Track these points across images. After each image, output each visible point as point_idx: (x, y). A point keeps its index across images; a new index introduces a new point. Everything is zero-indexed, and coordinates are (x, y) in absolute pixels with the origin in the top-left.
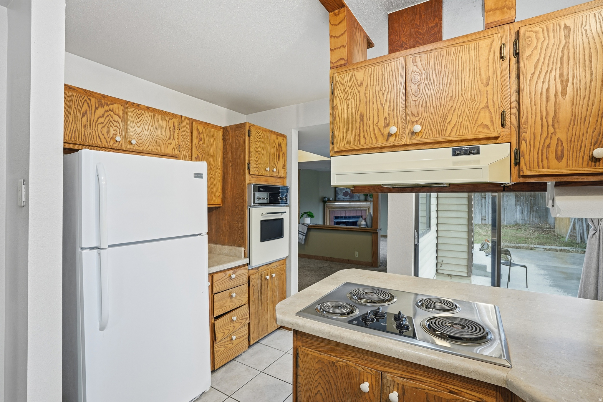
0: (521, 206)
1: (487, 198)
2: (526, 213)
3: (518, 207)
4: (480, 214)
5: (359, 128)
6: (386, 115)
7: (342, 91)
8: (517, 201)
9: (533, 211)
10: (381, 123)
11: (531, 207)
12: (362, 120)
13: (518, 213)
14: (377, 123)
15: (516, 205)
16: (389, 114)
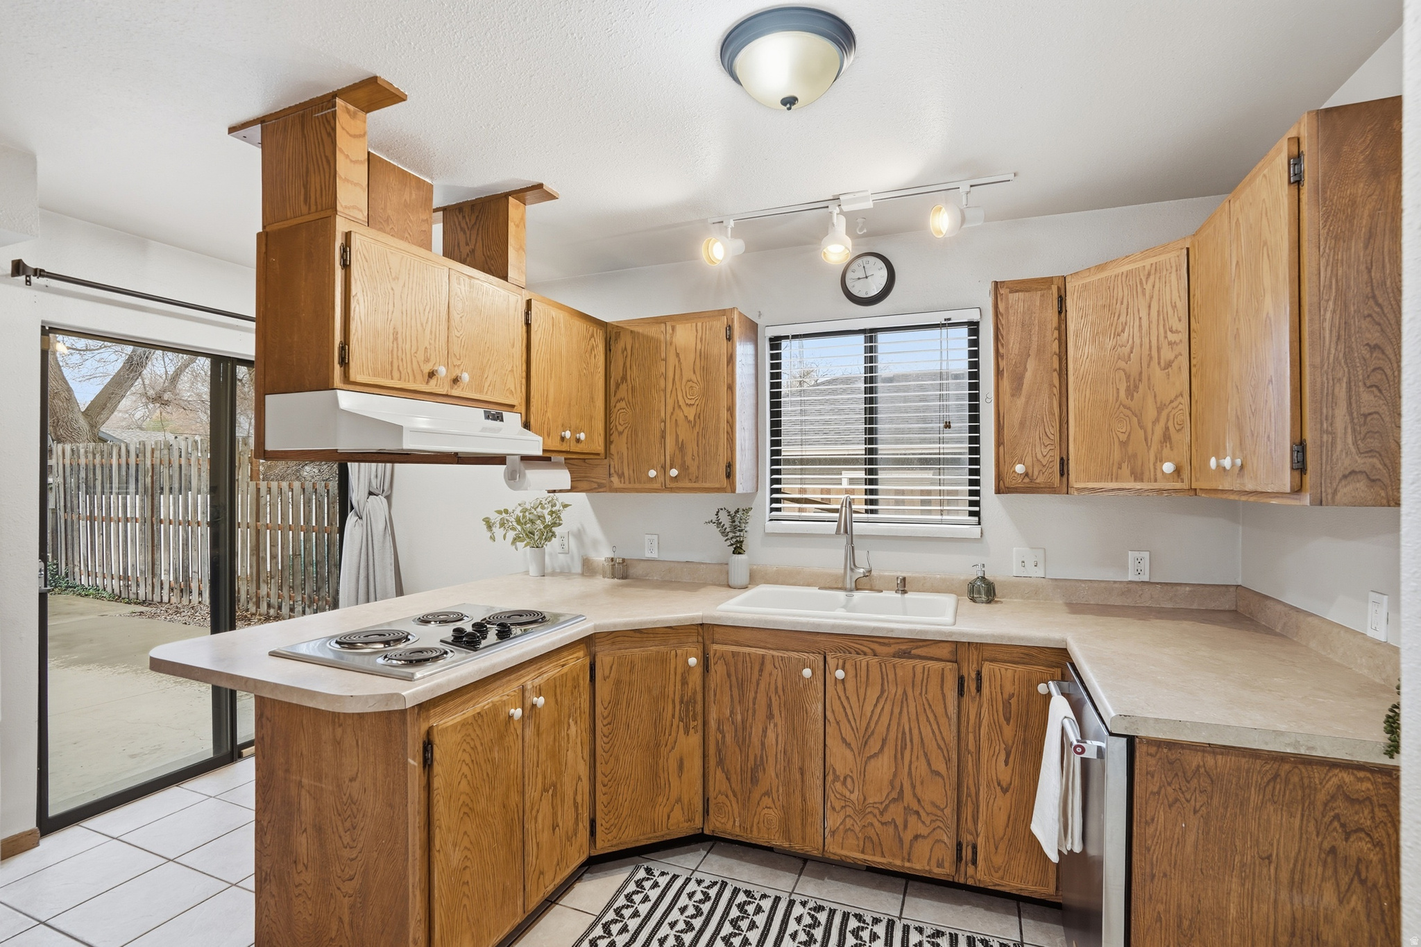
5: (392, 351)
6: (427, 344)
7: (367, 274)
10: (421, 356)
12: (396, 339)
14: (416, 353)
16: (430, 344)
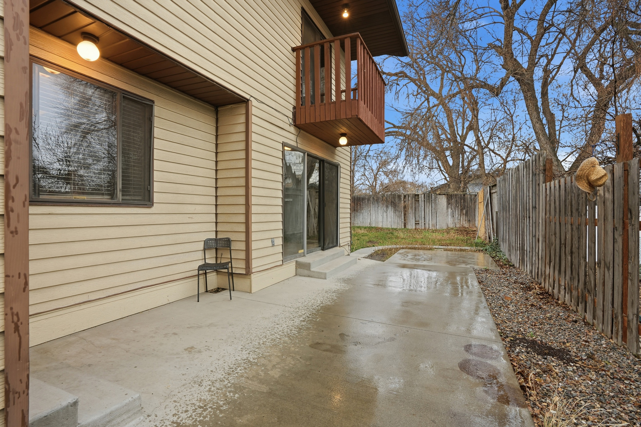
0: (452, 209)
1: (420, 201)
2: (457, 216)
3: (450, 210)
4: (414, 218)
8: (448, 203)
9: (463, 214)
11: (462, 210)
13: (450, 217)
15: (447, 208)
